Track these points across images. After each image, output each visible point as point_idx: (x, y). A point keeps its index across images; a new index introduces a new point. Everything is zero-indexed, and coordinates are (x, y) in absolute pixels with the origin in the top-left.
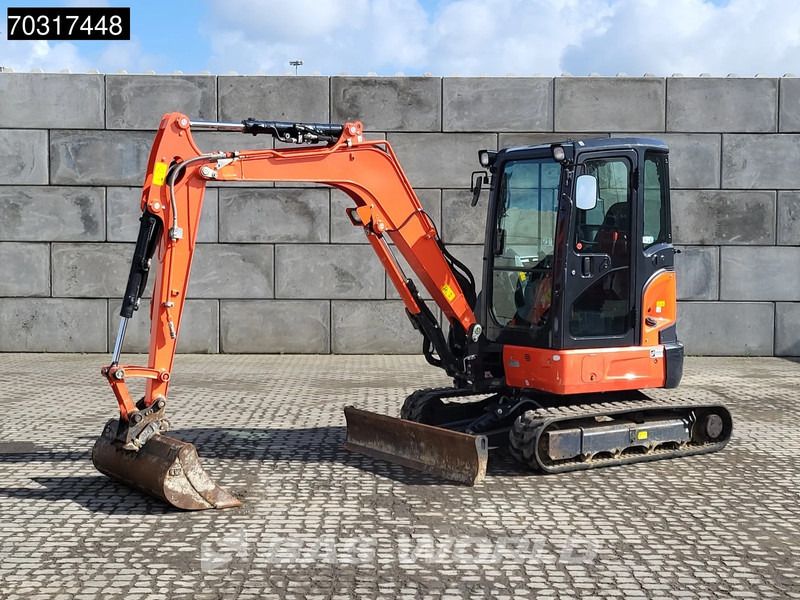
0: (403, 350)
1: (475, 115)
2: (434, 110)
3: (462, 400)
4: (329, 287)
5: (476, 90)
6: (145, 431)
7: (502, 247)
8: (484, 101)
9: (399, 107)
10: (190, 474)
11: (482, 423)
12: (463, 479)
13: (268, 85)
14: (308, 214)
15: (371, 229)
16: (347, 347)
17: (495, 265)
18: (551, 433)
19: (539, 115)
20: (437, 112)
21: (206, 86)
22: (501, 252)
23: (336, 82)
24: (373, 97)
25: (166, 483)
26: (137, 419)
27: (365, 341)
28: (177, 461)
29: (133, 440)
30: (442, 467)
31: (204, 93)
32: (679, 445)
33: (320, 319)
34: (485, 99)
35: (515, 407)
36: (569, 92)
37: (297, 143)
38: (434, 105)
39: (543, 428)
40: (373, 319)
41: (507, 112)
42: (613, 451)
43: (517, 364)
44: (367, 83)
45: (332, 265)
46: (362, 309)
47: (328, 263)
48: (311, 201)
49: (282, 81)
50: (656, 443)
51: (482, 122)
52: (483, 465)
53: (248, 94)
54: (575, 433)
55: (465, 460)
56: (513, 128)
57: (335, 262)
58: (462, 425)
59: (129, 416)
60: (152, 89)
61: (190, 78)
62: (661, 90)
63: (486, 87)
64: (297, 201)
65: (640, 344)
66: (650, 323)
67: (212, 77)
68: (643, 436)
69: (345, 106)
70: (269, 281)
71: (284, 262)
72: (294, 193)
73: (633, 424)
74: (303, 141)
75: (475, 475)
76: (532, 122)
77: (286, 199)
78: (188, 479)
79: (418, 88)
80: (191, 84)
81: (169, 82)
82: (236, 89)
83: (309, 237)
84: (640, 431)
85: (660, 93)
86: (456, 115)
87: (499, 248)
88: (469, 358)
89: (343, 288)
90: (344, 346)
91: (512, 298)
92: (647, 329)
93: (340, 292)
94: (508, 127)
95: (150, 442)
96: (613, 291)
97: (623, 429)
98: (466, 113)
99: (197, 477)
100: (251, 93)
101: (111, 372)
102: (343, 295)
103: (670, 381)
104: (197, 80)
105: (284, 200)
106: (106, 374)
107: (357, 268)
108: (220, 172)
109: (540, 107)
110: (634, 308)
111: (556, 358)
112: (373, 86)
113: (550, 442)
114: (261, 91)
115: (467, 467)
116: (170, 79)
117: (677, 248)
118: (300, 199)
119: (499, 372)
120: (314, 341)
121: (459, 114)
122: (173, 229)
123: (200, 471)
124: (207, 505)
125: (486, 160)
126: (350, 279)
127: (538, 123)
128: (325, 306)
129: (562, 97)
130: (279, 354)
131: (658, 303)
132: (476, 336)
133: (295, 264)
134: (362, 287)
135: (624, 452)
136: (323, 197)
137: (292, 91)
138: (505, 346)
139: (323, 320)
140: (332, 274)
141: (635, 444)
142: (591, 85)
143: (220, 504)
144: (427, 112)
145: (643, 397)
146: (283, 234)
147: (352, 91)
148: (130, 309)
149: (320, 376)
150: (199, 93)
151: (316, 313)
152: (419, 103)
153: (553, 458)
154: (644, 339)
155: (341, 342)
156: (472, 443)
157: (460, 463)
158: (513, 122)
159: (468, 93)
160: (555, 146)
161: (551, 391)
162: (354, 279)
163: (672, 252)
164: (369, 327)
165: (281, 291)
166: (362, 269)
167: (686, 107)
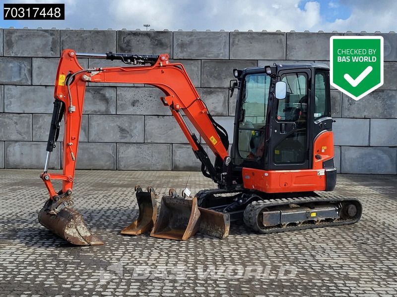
0: (153, 169)
1: (189, 50)
2: (169, 48)
3: (224, 195)
4: (115, 136)
5: (190, 38)
6: (61, 205)
7: (243, 118)
8: (194, 43)
9: (152, 46)
10: (78, 227)
11: (232, 207)
12: (218, 235)
13: (85, 34)
14: (106, 100)
15: (173, 108)
16: (125, 167)
17: (240, 127)
18: (264, 213)
19: (222, 51)
20: (170, 49)
21: (54, 35)
22: (242, 121)
23: (120, 33)
24: (138, 41)
25: (66, 231)
26: (57, 199)
27: (134, 163)
28: (72, 220)
29: (54, 210)
30: (208, 229)
31: (53, 39)
32: (333, 220)
33: (111, 152)
34: (195, 42)
35: (249, 199)
36: (237, 40)
37: (134, 64)
38: (169, 46)
39: (260, 210)
40: (138, 152)
41: (205, 49)
42: (298, 222)
43: (248, 177)
44: (135, 34)
45: (117, 125)
46: (132, 148)
47: (115, 124)
48: (107, 93)
49: (92, 33)
50: (320, 219)
51: (193, 54)
52: (228, 228)
53: (75, 39)
54: (277, 213)
55: (219, 226)
56: (209, 57)
57: (118, 124)
58: (222, 208)
59: (53, 197)
60: (27, 36)
61: (46, 31)
62: (284, 38)
63: (196, 36)
64: (100, 93)
65: (312, 168)
66: (318, 158)
67: (57, 31)
68: (314, 215)
69: (124, 46)
70: (86, 133)
71: (93, 123)
72: (98, 89)
73: (309, 209)
74: (137, 63)
75: (223, 234)
76: (219, 54)
77: (94, 92)
78: (77, 230)
79: (160, 37)
80: (47, 34)
81: (36, 33)
82: (69, 37)
83: (106, 111)
84: (312, 212)
85: (283, 40)
86: (180, 50)
87: (241, 119)
88: (224, 174)
89: (123, 137)
90: (123, 166)
91: (248, 144)
92: (316, 161)
93: (121, 139)
94: (206, 57)
95: (62, 211)
96: (298, 141)
97: (303, 211)
98: (185, 50)
99: (82, 229)
100: (77, 39)
101: (44, 176)
102: (123, 141)
103: (329, 187)
104: (50, 32)
105: (93, 92)
106: (41, 177)
107: (130, 127)
108: (92, 78)
109: (222, 46)
110: (309, 149)
111: (266, 174)
112: (138, 36)
113: (264, 217)
114: (82, 37)
115: (220, 230)
116: (36, 31)
117: (334, 120)
118: (101, 92)
119: (240, 181)
120: (108, 163)
121: (181, 50)
122: (70, 107)
123: (83, 226)
124: (86, 243)
125: (236, 74)
126: (126, 133)
127: (221, 55)
128: (114, 146)
129: (233, 42)
130: (90, 170)
131: (323, 147)
132: (227, 163)
133: (98, 124)
134: (132, 137)
135: (304, 223)
136: (113, 91)
137: (98, 38)
138: (244, 168)
139: (113, 153)
140: (117, 130)
141: (309, 219)
142: (248, 36)
143: (92, 243)
144: (165, 49)
145: (315, 195)
146: (93, 110)
147: (128, 38)
148: (51, 147)
149: (100, 181)
150: (50, 38)
151: (109, 150)
152: (161, 44)
153: (265, 225)
154: (314, 166)
155: (122, 164)
156: (222, 217)
157: (217, 227)
158: (209, 54)
159: (187, 39)
160: (266, 67)
161: (264, 191)
162: (128, 132)
163: (331, 121)
164: (136, 157)
165: (92, 138)
166: (132, 128)
167: (296, 48)
